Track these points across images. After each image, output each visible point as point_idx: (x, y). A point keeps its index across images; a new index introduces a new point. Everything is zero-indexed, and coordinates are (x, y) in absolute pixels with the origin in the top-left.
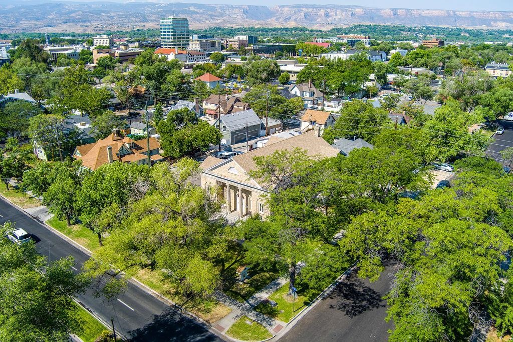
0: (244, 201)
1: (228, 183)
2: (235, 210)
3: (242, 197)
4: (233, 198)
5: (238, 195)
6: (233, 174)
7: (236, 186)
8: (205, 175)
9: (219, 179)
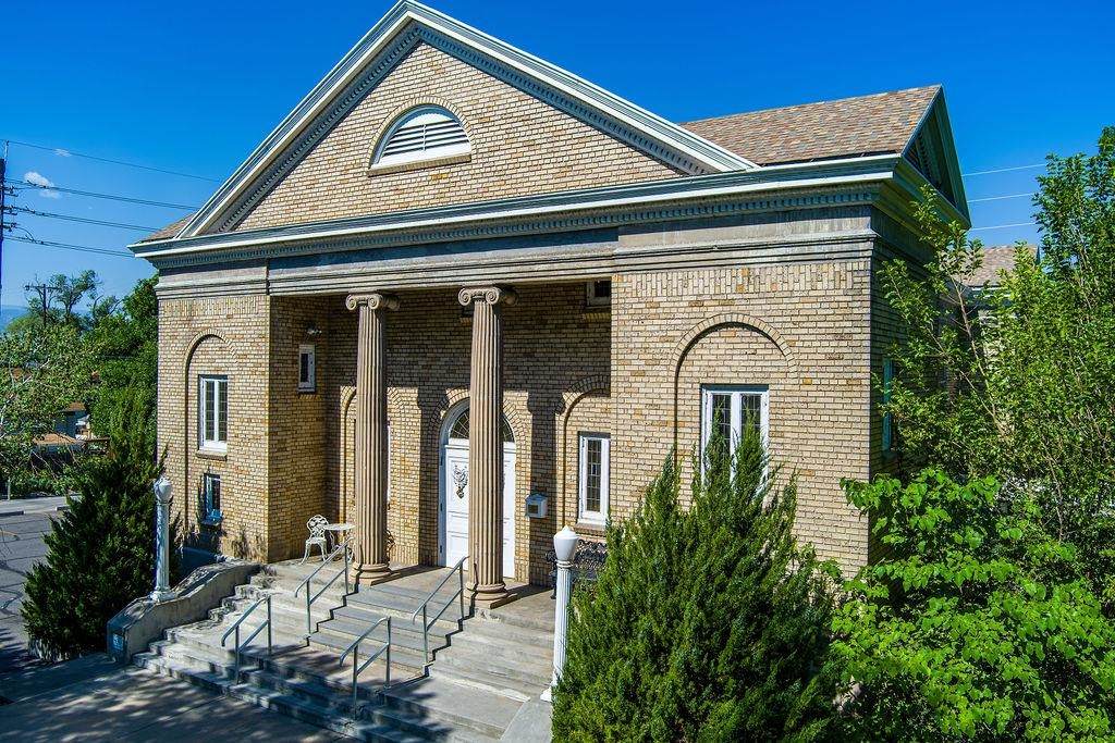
0: (516, 459)
2: (430, 557)
3: (503, 432)
4: (414, 459)
5: (457, 427)
6: (413, 169)
7: (438, 280)
8: (190, 282)
9: (294, 275)
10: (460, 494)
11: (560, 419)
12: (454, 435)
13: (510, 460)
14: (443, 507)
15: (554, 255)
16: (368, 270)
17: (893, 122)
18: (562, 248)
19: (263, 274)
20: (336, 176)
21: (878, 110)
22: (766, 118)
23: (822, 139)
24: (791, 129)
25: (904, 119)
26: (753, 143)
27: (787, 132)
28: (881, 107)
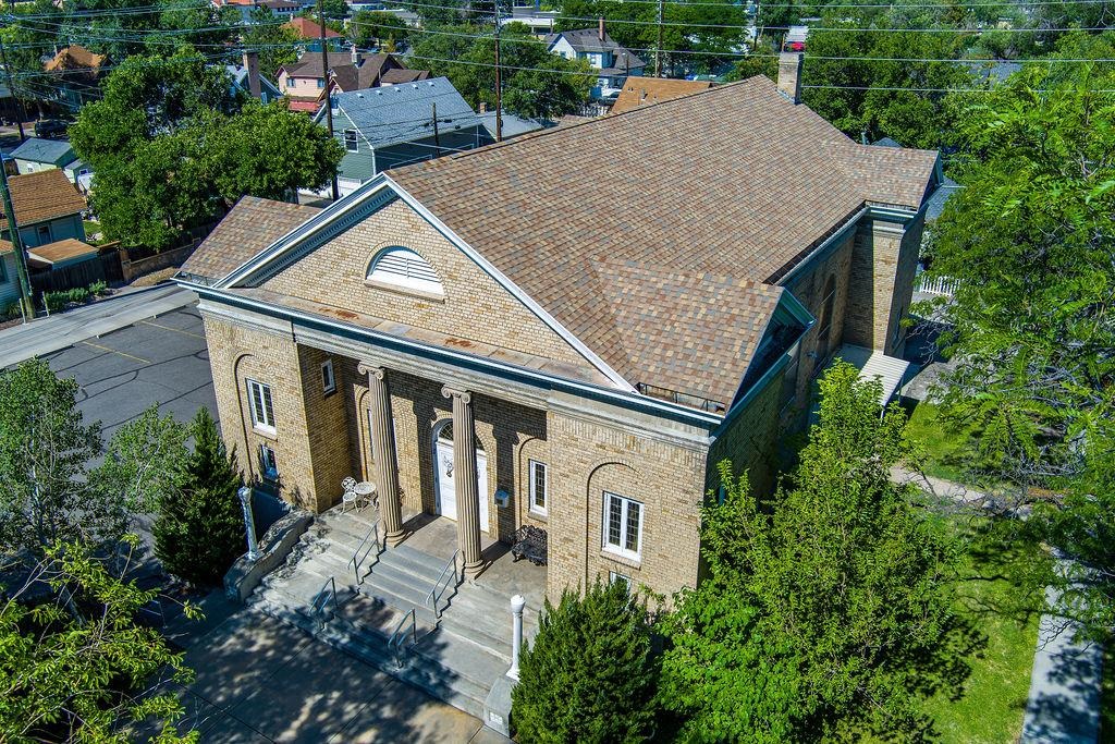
0: (485, 463)
1: (371, 360)
2: (430, 512)
3: (475, 443)
4: (414, 447)
5: (444, 431)
6: (400, 293)
7: (426, 375)
8: (227, 313)
9: (314, 336)
10: (449, 474)
11: (516, 449)
12: (442, 436)
13: (482, 464)
14: (437, 480)
15: (507, 386)
16: (372, 352)
17: (737, 349)
18: (514, 383)
19: (287, 327)
20: (338, 276)
21: (733, 317)
22: (660, 286)
23: (687, 357)
24: (672, 324)
25: (743, 347)
26: (643, 336)
27: (668, 328)
28: (736, 311)
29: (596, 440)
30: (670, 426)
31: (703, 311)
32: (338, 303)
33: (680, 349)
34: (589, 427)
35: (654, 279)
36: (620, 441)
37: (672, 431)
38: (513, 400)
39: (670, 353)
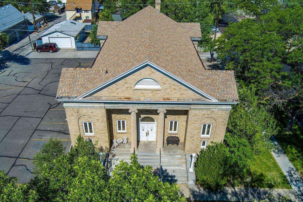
1: (134, 108)
6: (147, 90)
7: (153, 109)
8: (77, 105)
9: (113, 106)
10: (143, 130)
12: (141, 121)
14: (139, 132)
15: (178, 106)
16: (134, 106)
17: (232, 87)
18: (180, 105)
19: (103, 105)
20: (124, 88)
21: (227, 80)
22: (207, 75)
23: (224, 91)
24: (215, 83)
25: (234, 86)
26: (211, 88)
27: (215, 85)
28: (227, 78)
29: (203, 113)
30: (222, 106)
31: (220, 79)
32: (123, 96)
33: (221, 89)
34: (201, 111)
35: (204, 74)
36: (209, 112)
37: (222, 108)
38: (180, 109)
39: (219, 91)
